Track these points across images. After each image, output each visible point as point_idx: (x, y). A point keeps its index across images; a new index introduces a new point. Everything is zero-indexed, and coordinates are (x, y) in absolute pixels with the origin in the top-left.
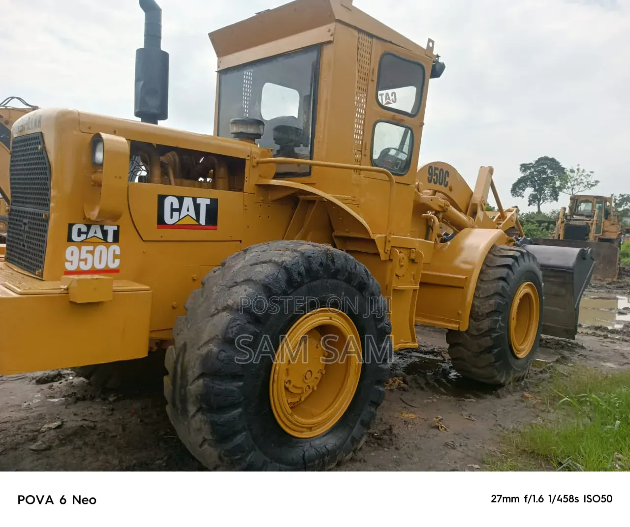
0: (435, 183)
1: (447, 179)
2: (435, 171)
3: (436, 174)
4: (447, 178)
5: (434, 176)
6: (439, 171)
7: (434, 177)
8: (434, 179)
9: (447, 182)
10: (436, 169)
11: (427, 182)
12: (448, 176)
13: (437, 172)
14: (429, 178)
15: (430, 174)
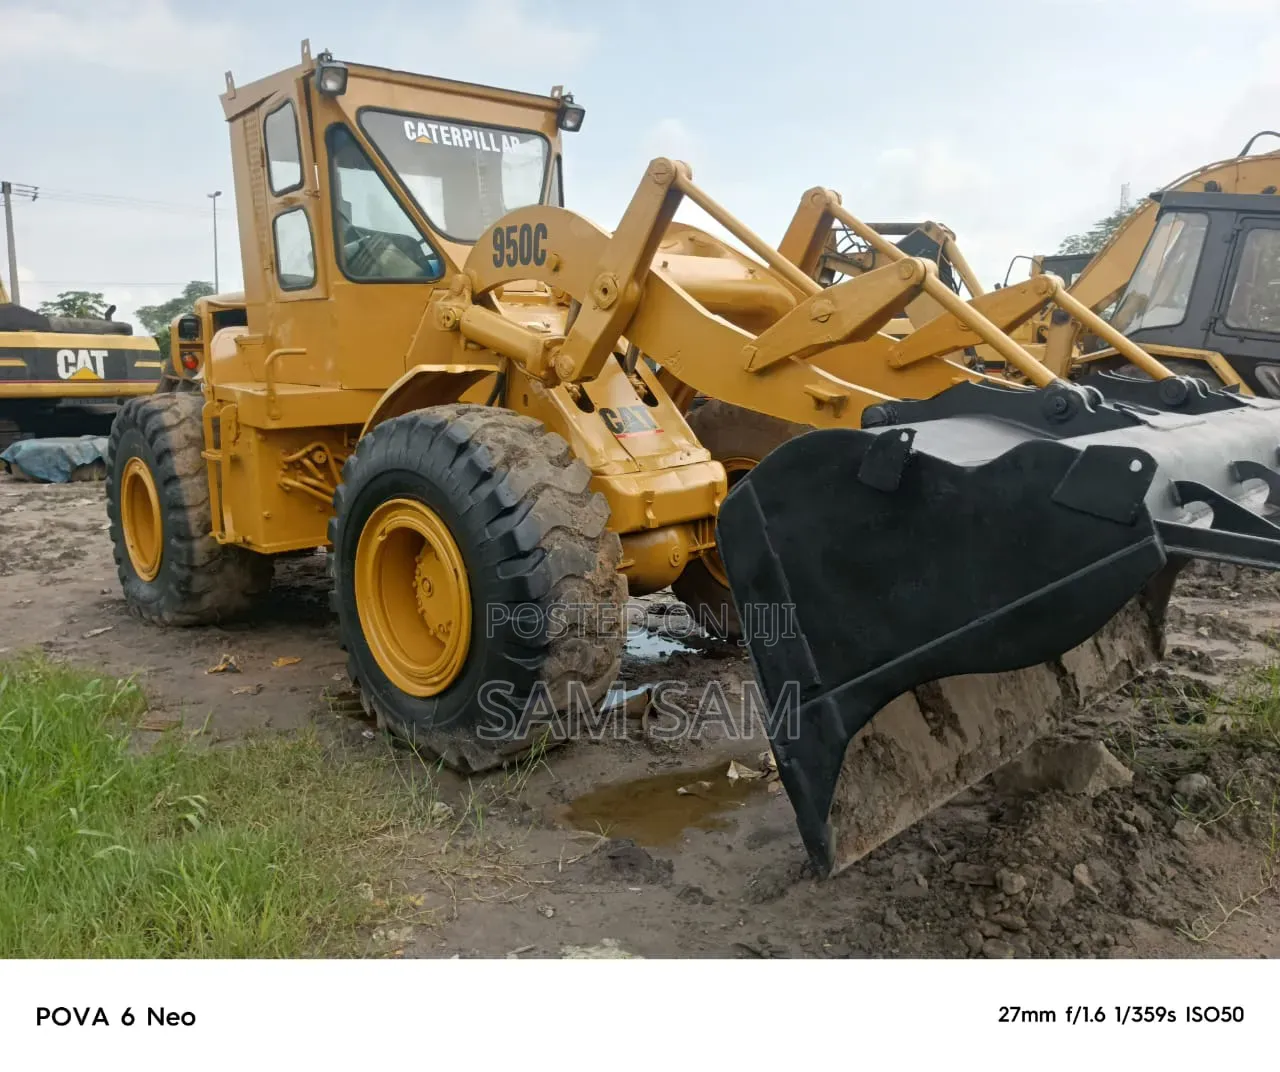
0: (512, 263)
1: (543, 244)
2: (508, 237)
3: (511, 243)
4: (541, 241)
5: (508, 247)
6: (518, 233)
7: (509, 251)
8: (509, 256)
9: (544, 251)
10: (512, 229)
11: (493, 266)
12: (545, 237)
13: (515, 236)
14: (495, 256)
15: (496, 246)
